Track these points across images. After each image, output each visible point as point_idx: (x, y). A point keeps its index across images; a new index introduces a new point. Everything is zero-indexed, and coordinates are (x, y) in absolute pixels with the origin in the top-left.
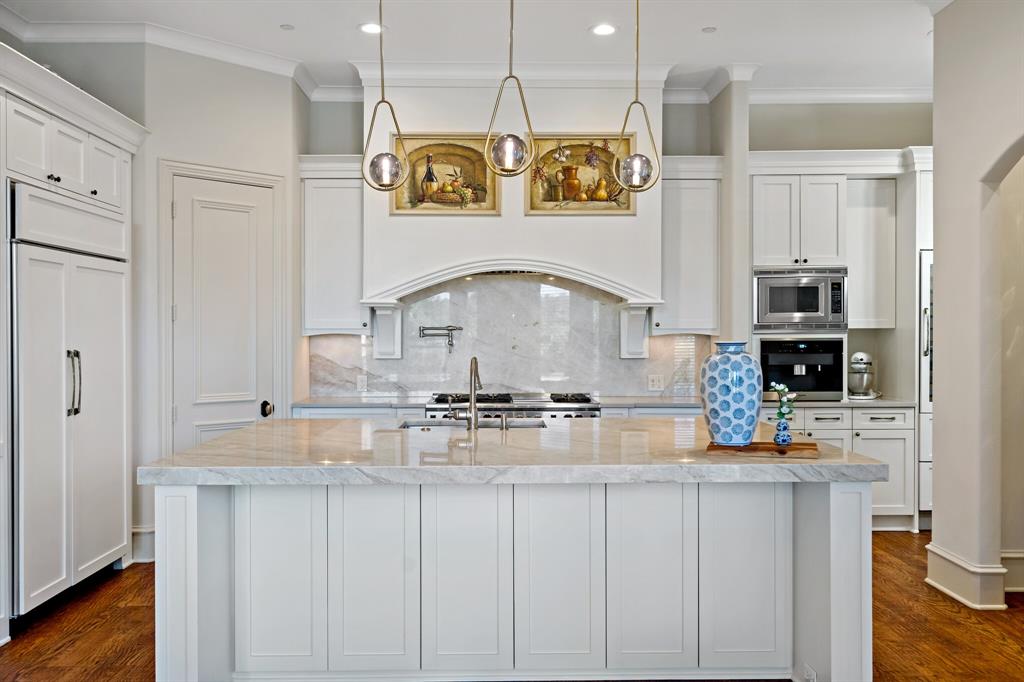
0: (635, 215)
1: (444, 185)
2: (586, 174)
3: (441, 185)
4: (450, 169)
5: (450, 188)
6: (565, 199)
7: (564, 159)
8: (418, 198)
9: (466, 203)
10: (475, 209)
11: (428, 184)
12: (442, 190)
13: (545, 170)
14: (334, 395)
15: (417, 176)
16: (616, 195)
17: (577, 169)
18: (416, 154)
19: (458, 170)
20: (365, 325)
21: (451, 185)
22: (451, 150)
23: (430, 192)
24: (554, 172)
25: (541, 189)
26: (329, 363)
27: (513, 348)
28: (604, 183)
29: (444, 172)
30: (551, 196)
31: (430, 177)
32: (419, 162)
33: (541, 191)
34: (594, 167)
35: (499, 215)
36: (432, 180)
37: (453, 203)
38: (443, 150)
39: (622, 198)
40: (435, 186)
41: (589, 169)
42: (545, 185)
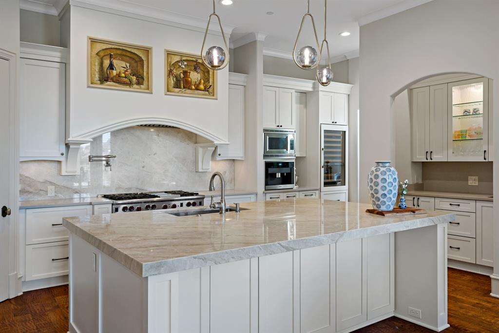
0: (217, 99)
1: (120, 72)
2: (194, 76)
3: (118, 73)
4: (123, 64)
5: (123, 75)
6: (184, 88)
7: (184, 67)
8: (104, 78)
9: (133, 84)
10: (138, 89)
11: (111, 71)
12: (119, 75)
13: (174, 71)
14: (31, 200)
15: (104, 65)
16: (207, 88)
17: (190, 73)
18: (103, 52)
19: (128, 65)
20: (62, 154)
21: (124, 73)
22: (124, 53)
23: (112, 76)
24: (179, 73)
25: (172, 81)
26: (28, 179)
27: (143, 167)
28: (202, 81)
29: (120, 66)
30: (177, 86)
31: (111, 67)
32: (105, 57)
33: (172, 82)
34: (198, 73)
35: (152, 93)
36: (113, 69)
37: (125, 84)
38: (119, 52)
39: (210, 90)
40: (114, 72)
41: (196, 73)
42: (175, 79)
